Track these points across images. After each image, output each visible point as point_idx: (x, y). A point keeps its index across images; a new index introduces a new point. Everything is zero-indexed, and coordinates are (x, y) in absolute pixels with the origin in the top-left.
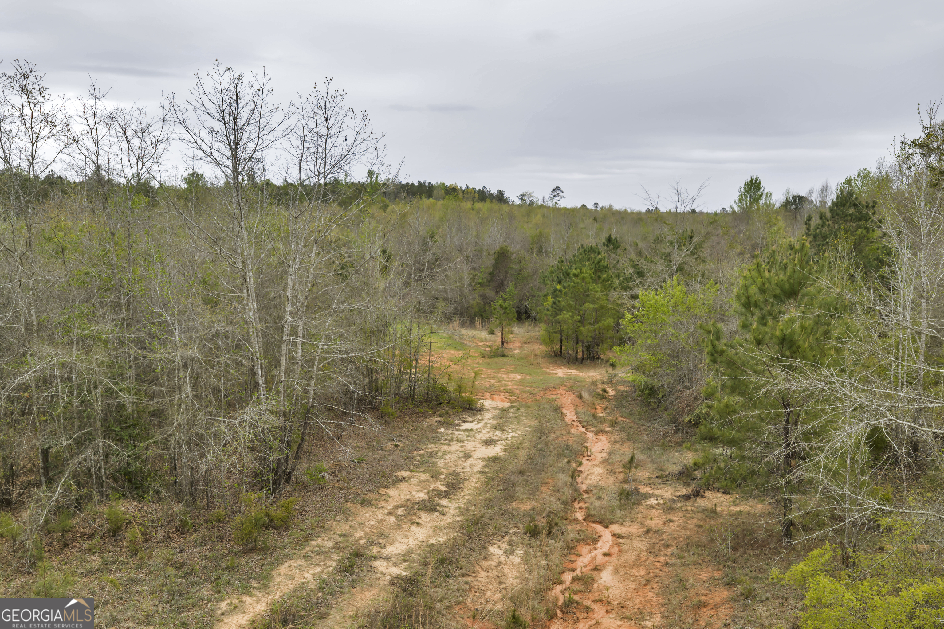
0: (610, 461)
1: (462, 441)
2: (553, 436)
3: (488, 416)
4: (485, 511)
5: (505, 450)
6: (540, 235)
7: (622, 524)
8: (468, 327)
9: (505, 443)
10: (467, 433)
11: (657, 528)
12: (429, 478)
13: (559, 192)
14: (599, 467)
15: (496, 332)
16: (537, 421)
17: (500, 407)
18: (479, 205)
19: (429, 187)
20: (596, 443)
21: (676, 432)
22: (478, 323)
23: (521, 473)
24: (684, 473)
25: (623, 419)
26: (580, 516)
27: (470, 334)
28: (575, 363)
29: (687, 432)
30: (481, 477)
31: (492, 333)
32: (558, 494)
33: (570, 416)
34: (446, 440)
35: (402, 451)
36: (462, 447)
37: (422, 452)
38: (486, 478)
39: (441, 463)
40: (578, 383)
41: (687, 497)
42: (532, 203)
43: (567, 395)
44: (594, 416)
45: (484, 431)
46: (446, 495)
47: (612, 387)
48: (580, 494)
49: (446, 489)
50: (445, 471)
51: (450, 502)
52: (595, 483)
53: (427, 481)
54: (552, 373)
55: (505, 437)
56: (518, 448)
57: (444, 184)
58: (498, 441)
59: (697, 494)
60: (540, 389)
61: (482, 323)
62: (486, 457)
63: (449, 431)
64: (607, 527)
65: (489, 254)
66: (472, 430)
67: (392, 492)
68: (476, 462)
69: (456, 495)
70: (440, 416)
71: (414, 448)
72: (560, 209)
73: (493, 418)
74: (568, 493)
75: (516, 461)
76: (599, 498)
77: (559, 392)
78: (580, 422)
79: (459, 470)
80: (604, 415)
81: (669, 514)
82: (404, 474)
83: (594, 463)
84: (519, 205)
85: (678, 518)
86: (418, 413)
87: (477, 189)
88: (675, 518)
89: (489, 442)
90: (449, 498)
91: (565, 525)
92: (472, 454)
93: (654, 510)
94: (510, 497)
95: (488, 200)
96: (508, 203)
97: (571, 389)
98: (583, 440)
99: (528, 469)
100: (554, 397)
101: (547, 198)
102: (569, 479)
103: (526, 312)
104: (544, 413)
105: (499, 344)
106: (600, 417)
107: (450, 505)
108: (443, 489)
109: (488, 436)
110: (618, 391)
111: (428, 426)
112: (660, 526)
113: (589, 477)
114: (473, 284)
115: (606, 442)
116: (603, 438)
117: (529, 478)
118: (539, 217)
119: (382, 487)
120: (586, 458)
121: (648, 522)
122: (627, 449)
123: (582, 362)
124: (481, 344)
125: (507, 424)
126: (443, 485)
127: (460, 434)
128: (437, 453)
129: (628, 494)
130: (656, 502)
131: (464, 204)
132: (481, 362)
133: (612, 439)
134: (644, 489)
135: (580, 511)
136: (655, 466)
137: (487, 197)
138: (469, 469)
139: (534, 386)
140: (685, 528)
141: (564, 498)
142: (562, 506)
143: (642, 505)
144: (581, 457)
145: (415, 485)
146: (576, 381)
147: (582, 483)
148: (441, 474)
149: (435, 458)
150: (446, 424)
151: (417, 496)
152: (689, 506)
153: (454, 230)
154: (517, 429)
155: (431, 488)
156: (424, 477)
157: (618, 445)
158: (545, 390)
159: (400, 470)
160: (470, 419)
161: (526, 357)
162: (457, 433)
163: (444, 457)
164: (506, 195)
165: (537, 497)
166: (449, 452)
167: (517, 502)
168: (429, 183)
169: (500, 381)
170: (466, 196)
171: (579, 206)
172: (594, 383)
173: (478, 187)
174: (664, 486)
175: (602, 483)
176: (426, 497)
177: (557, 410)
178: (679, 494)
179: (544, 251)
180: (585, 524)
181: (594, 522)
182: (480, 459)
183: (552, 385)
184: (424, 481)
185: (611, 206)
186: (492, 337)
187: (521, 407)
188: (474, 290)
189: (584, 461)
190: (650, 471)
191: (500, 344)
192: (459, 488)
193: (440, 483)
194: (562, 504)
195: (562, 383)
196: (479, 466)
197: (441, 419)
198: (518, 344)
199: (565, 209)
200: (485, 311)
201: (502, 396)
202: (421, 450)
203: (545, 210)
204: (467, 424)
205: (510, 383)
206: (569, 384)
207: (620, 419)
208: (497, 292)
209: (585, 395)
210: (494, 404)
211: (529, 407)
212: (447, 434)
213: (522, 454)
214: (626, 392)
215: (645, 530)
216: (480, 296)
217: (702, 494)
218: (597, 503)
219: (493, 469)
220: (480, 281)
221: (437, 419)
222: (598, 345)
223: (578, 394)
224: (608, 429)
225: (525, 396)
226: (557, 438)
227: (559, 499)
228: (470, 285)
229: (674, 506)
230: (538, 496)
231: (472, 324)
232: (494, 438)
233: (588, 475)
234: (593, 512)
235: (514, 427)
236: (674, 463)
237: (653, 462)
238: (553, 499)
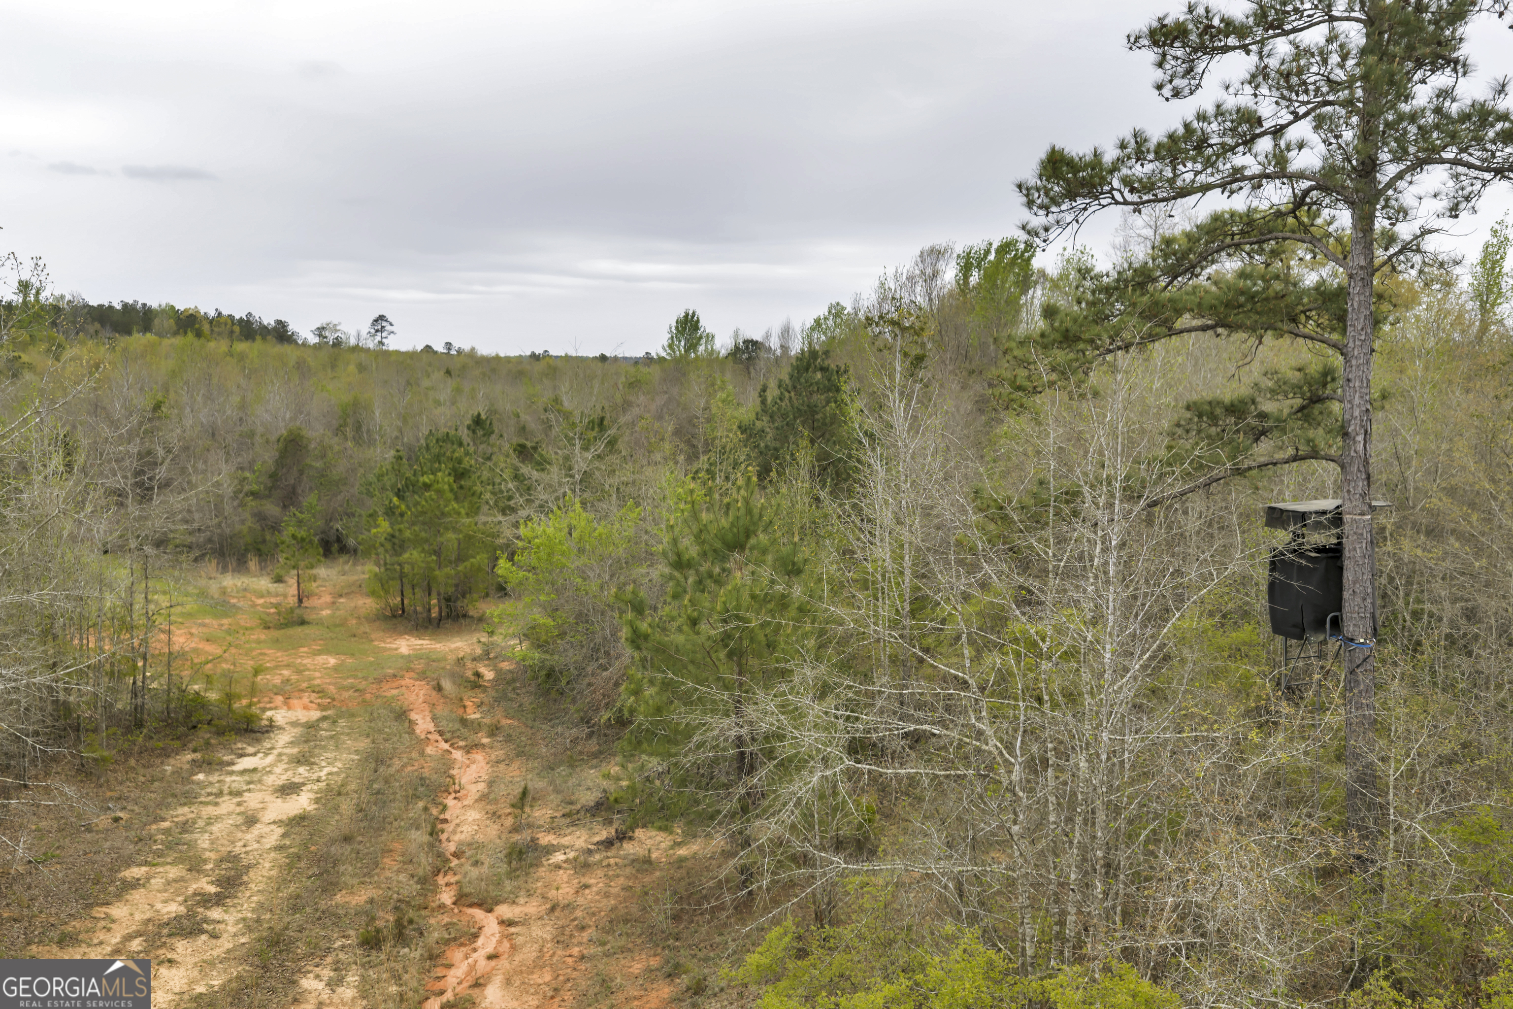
0: (492, 796)
1: (239, 793)
2: (397, 763)
3: (282, 739)
4: (290, 918)
5: (317, 801)
6: (356, 404)
7: (514, 902)
8: (233, 571)
9: (315, 788)
10: (247, 778)
11: (566, 902)
12: (184, 873)
13: (384, 324)
14: (474, 809)
15: (287, 578)
16: (368, 740)
17: (303, 720)
18: (241, 347)
19: (144, 314)
20: (468, 766)
21: (590, 736)
22: (253, 564)
23: (347, 839)
24: (602, 804)
25: (509, 722)
26: (447, 897)
27: (239, 584)
28: (427, 628)
29: (605, 735)
30: (279, 857)
31: (279, 580)
32: (411, 867)
33: (423, 724)
34: (209, 794)
35: (127, 828)
36: (239, 804)
37: (166, 824)
38: (287, 857)
39: (203, 842)
40: (434, 664)
41: (608, 844)
42: (338, 343)
43: (417, 689)
44: (464, 722)
45: (278, 770)
46: (218, 900)
47: (489, 666)
48: (447, 860)
49: (218, 889)
50: (212, 855)
51: (226, 912)
52: (469, 839)
53: (181, 879)
54: (391, 649)
55: (315, 776)
56: (339, 794)
57: (173, 307)
58: (304, 784)
59: (622, 837)
60: (371, 680)
61: (260, 563)
62: (284, 817)
63: (215, 778)
64: (490, 911)
65: (267, 442)
66: (255, 770)
67: (118, 911)
68: (267, 829)
69: (236, 897)
70: (195, 751)
71: (151, 819)
72: (388, 353)
73: (292, 743)
74: (425, 862)
75: (337, 817)
76: (476, 863)
77: (403, 683)
78: (441, 733)
79: (238, 849)
80: (478, 716)
81: (583, 875)
82: (136, 872)
83: (465, 803)
84: (315, 345)
85: (595, 880)
86: (153, 750)
87: (237, 317)
88: (593, 881)
89: (288, 790)
90: (223, 905)
91: (424, 918)
92: (260, 815)
93: (561, 872)
94: (330, 887)
95: (258, 338)
96: (296, 343)
97: (422, 676)
98: (446, 764)
99: (359, 830)
100: (395, 692)
101: (364, 333)
102: (426, 838)
103: (339, 540)
104: (380, 724)
105: (292, 601)
106: (473, 722)
107: (226, 917)
108: (213, 889)
109: (284, 777)
110: (498, 672)
111: (173, 773)
112: (570, 898)
113: (459, 829)
114: (241, 496)
115: (483, 764)
116: (479, 756)
117: (361, 847)
118: (352, 368)
119: (98, 905)
120: (453, 795)
121: (552, 893)
122: (517, 773)
123: (438, 624)
124: (261, 601)
125: (317, 751)
126: (212, 883)
127: (233, 781)
128: (194, 823)
129: (521, 852)
130: (563, 857)
131: (212, 344)
132: (263, 637)
133: (493, 757)
134: (546, 839)
135: (448, 889)
136: (560, 797)
137: (255, 332)
138: (256, 846)
139: (360, 675)
140: (607, 895)
141: (421, 872)
142: (419, 887)
143: (543, 866)
144: (445, 795)
145: (159, 891)
146: (430, 659)
147: (448, 840)
148: (205, 861)
149: (192, 832)
150: (209, 765)
151: (165, 910)
152: (613, 857)
153: (199, 399)
154: (336, 759)
155: (190, 891)
156: (174, 872)
157: (502, 767)
158: (379, 681)
159: (129, 866)
160: (251, 750)
161: (343, 623)
162: (228, 779)
163: (208, 828)
164: (292, 327)
165: (376, 878)
166: (218, 818)
167: (344, 892)
168: (144, 305)
169: (299, 672)
170: (216, 329)
171: (419, 348)
172: (460, 661)
173: (239, 314)
174: (574, 828)
175: (480, 837)
176: (182, 910)
177: (402, 715)
178: (597, 839)
179: (364, 429)
180: (456, 911)
181: (471, 906)
182: (274, 822)
183: (390, 671)
184: (175, 881)
185: (473, 349)
186: (280, 587)
187: (340, 717)
188: (242, 505)
189: (450, 802)
190: (553, 805)
191: (296, 599)
192: (241, 884)
193: (204, 880)
194: (417, 883)
195: (407, 663)
196: (274, 836)
197: (198, 756)
198: (327, 598)
199: (397, 352)
200: (264, 541)
201: (306, 700)
202: (163, 820)
203: (363, 355)
204: (246, 759)
205: (317, 674)
206: (419, 666)
207: (505, 722)
208: (285, 507)
209: (447, 685)
210: (292, 715)
211: (353, 715)
212: (211, 783)
213: (347, 806)
214: (510, 671)
215: (548, 906)
216: (254, 515)
217: (631, 834)
218: (474, 872)
219: (298, 839)
220: (255, 487)
221: (189, 757)
222: (464, 596)
223: (435, 683)
224: (485, 741)
225: (346, 695)
226: (404, 766)
227: (412, 876)
228: (235, 497)
229: (591, 859)
230: (378, 874)
231: (241, 566)
232: (296, 780)
233: (458, 825)
234: (467, 890)
235: (329, 755)
236: (589, 789)
237: (557, 791)
238: (402, 877)
